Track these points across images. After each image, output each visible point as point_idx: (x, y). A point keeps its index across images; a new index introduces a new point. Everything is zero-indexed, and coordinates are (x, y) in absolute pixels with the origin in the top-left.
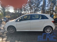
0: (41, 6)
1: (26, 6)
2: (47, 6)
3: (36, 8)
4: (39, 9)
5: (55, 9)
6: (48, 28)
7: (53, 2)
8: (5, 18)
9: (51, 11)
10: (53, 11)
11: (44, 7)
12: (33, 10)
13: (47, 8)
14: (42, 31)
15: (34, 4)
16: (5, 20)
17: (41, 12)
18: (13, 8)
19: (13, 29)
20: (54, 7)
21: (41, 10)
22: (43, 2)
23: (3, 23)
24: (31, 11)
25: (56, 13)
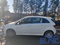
0: (43, 7)
1: (27, 6)
2: (49, 7)
3: (37, 9)
4: (41, 10)
5: (57, 10)
6: (49, 32)
7: (55, 3)
8: (4, 18)
9: (53, 12)
10: (55, 12)
11: (46, 8)
12: (34, 11)
13: (49, 9)
14: (43, 35)
15: (35, 5)
16: (4, 21)
17: (42, 13)
18: (13, 8)
19: (13, 32)
20: (56, 8)
21: (42, 11)
22: (45, 2)
23: (2, 24)
24: (32, 12)
25: (58, 14)
